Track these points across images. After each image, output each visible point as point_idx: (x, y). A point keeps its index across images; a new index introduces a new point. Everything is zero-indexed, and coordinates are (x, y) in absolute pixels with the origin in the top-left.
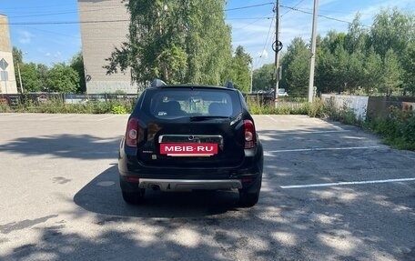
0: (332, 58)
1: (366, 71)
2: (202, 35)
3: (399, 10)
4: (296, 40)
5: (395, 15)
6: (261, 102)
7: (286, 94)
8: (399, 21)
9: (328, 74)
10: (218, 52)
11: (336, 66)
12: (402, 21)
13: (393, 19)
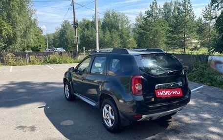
0: (89, 33)
1: (105, 39)
2: (19, 15)
3: (114, 11)
4: (65, 22)
5: (113, 13)
6: (72, 56)
7: (64, 50)
8: (115, 16)
9: (88, 41)
10: (30, 26)
11: (91, 36)
12: (116, 16)
13: (112, 15)
